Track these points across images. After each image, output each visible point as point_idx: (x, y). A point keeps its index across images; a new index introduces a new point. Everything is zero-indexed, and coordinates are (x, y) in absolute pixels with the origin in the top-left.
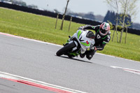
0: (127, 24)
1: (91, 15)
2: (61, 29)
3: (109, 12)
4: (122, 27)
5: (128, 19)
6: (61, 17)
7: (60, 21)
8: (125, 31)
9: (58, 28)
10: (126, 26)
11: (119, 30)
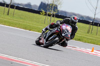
0: (55, 11)
1: (29, 5)
2: (8, 14)
3: (42, 2)
4: (51, 13)
5: (55, 8)
6: (7, 6)
7: (7, 9)
8: (53, 16)
9: (6, 14)
10: (54, 13)
11: (49, 15)
